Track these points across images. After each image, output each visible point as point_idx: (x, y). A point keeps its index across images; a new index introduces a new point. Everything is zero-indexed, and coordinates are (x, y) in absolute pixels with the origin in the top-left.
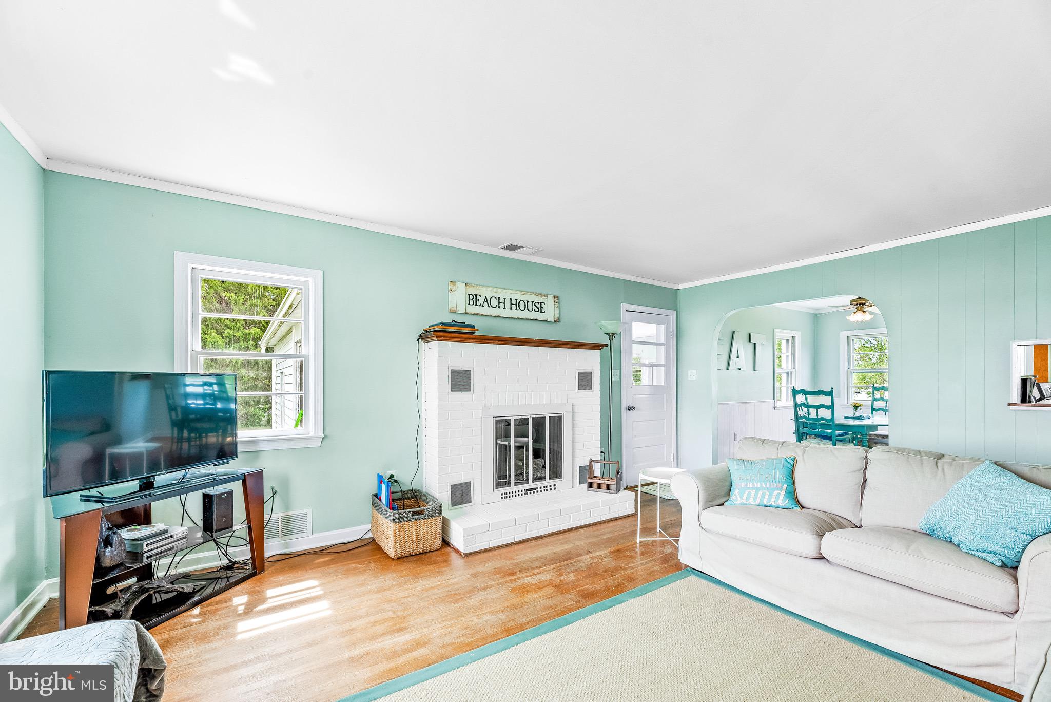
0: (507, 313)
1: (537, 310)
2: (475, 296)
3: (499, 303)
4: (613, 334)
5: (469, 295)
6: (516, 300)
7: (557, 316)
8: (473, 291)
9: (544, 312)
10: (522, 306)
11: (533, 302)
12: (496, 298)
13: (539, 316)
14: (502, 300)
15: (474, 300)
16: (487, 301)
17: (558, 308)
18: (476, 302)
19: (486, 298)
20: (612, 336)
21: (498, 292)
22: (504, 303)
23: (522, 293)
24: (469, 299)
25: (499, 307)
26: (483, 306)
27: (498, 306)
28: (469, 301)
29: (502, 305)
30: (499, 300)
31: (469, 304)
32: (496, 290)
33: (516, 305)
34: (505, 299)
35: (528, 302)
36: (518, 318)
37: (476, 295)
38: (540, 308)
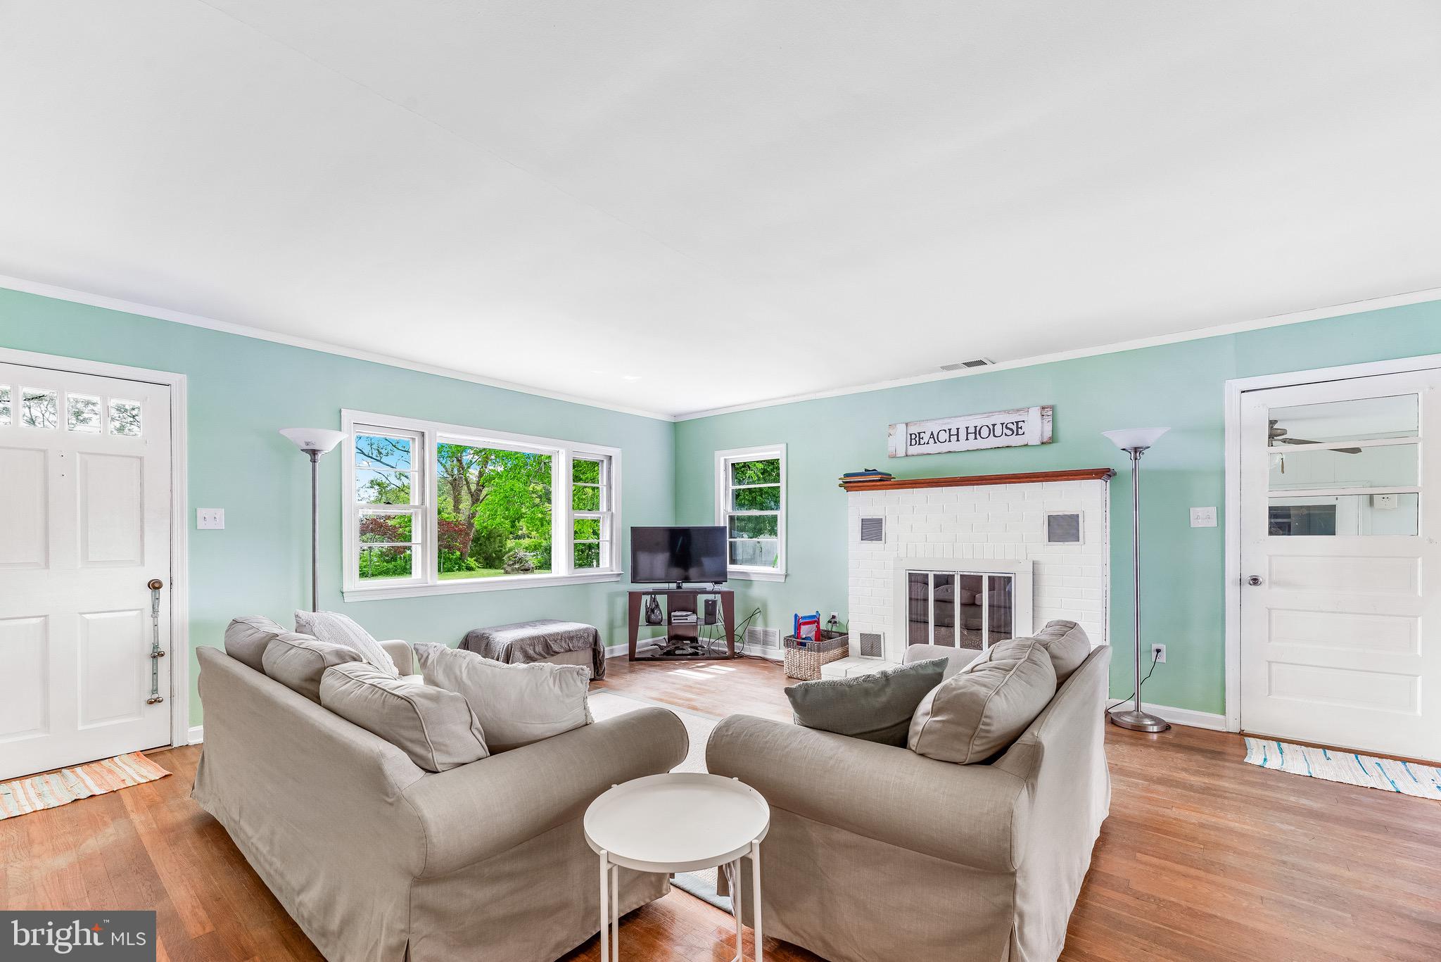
0: (963, 445)
1: (1009, 432)
2: (917, 435)
3: (950, 435)
4: (1136, 450)
5: (911, 435)
6: (976, 427)
7: (1048, 434)
8: (914, 429)
9: (1023, 434)
10: (985, 432)
11: (1002, 424)
12: (945, 431)
13: (1015, 440)
14: (954, 432)
15: (917, 439)
16: (933, 437)
17: (1051, 424)
18: (919, 441)
19: (932, 434)
20: (1136, 452)
21: (948, 424)
22: (958, 435)
23: (985, 415)
24: (911, 439)
25: (950, 441)
26: (928, 443)
27: (948, 440)
28: (911, 442)
29: (954, 438)
30: (950, 432)
31: (911, 445)
32: (946, 421)
33: (975, 433)
34: (958, 429)
35: (994, 425)
36: (977, 450)
37: (919, 433)
38: (1016, 428)
